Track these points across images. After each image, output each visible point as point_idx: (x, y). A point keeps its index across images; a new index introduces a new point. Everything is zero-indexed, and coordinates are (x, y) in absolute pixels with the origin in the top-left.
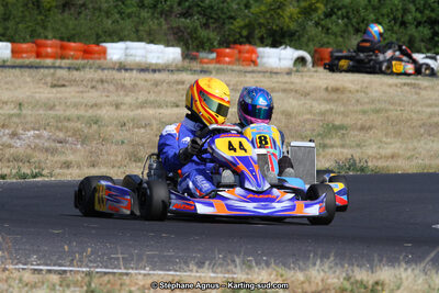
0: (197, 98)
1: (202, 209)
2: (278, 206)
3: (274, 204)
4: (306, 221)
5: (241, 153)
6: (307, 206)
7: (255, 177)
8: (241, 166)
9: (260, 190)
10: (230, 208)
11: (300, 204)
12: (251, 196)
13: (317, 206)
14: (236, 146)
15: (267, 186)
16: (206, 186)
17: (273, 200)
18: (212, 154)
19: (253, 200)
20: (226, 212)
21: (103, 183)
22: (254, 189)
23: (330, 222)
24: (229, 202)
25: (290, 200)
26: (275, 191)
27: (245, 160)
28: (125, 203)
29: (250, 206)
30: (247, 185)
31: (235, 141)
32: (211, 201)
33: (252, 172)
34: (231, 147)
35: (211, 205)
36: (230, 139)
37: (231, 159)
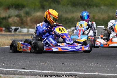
1: (54, 50)
3: (76, 47)
5: (63, 32)
8: (64, 36)
9: (71, 43)
10: (62, 49)
12: (68, 45)
13: (88, 47)
14: (62, 30)
15: (73, 42)
17: (75, 46)
18: (55, 33)
19: (69, 46)
22: (69, 43)
24: (62, 47)
25: (80, 46)
26: (75, 43)
27: (65, 34)
29: (69, 48)
30: (67, 42)
32: (57, 47)
33: (68, 38)
34: (60, 30)
35: (57, 49)
36: (60, 28)
37: (61, 34)
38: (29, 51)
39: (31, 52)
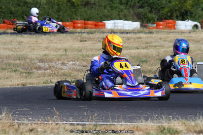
0: (107, 45)
1: (107, 95)
2: (142, 93)
3: (140, 92)
4: (157, 99)
5: (125, 69)
6: (155, 92)
7: (131, 79)
8: (125, 75)
9: (133, 85)
10: (119, 94)
11: (152, 91)
12: (129, 88)
13: (161, 92)
14: (123, 65)
15: (137, 84)
16: (110, 84)
17: (139, 90)
18: (113, 69)
19: (130, 90)
20: (118, 96)
21: (65, 84)
22: (131, 85)
23: (168, 99)
24: (120, 92)
25: (148, 89)
26: (141, 86)
27: (127, 72)
28: (74, 93)
29: (129, 93)
30: (128, 84)
31: (123, 63)
32: (112, 91)
33: (130, 77)
34: (121, 66)
35: (111, 93)
36: (121, 62)
37: (121, 72)
38: (75, 97)
39: (77, 99)
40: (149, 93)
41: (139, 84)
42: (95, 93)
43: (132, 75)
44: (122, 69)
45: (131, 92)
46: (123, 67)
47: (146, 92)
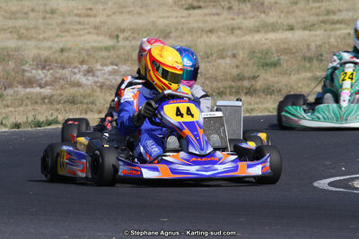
0: (150, 68)
1: (147, 174)
2: (220, 168)
3: (216, 166)
5: (187, 119)
6: (249, 166)
7: (199, 141)
8: (187, 131)
9: (203, 153)
10: (173, 171)
11: (243, 165)
12: (194, 159)
13: (260, 166)
14: (184, 111)
15: (210, 150)
16: (156, 150)
17: (215, 163)
18: (161, 120)
19: (195, 163)
20: (170, 176)
22: (197, 153)
24: (173, 166)
25: (233, 161)
26: (219, 154)
27: (191, 125)
29: (193, 169)
30: (192, 150)
31: (183, 107)
32: (157, 165)
33: (195, 136)
34: (179, 113)
35: (156, 169)
36: (180, 105)
37: (177, 125)
40: (236, 169)
41: (216, 149)
42: (123, 170)
43: (201, 132)
44: (180, 119)
45: (197, 167)
46: (182, 115)
47: (229, 165)
